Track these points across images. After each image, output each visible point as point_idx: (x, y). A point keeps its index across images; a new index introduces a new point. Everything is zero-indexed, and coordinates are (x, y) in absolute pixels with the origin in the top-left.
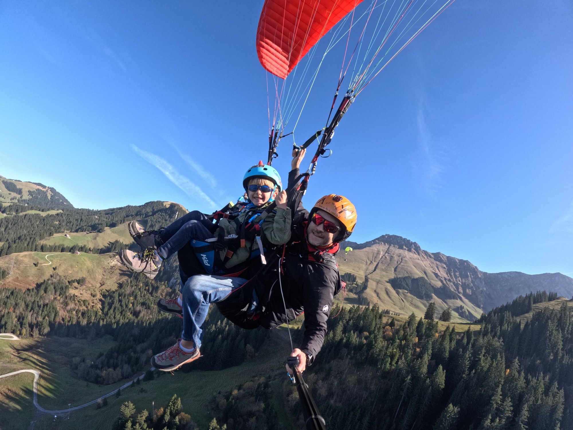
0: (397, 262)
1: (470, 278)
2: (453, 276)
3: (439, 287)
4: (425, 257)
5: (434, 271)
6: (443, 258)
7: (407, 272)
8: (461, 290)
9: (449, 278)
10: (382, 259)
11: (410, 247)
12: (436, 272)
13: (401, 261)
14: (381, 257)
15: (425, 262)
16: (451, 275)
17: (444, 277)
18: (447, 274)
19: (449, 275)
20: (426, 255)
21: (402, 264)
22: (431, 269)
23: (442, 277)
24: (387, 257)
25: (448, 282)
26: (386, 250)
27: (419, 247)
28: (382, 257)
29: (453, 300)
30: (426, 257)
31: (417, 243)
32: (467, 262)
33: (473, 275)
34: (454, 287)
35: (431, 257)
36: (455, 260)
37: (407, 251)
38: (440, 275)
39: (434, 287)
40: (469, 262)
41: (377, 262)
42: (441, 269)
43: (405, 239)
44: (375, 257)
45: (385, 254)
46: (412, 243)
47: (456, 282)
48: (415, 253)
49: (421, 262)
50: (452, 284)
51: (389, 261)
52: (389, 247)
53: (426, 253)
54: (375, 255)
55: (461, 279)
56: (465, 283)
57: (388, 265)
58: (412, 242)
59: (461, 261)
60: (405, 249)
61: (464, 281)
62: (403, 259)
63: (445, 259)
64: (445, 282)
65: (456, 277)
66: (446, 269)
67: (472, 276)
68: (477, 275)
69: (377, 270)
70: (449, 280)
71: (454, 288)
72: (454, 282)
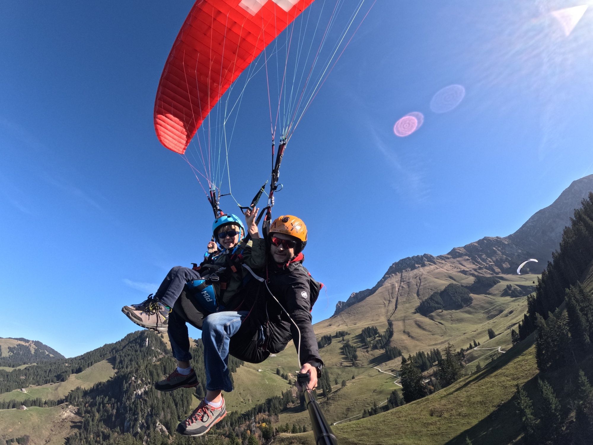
0: (417, 285)
1: (498, 252)
2: (481, 261)
3: (473, 283)
4: (442, 262)
5: (459, 270)
6: (460, 252)
7: (431, 289)
8: (497, 270)
9: (478, 266)
10: (400, 291)
11: (422, 262)
12: (462, 270)
13: (419, 281)
14: (397, 290)
15: (445, 267)
16: (478, 262)
17: (473, 269)
18: (474, 264)
19: (476, 263)
20: (442, 259)
21: (422, 284)
22: (455, 270)
23: (470, 271)
24: (404, 286)
25: (479, 271)
26: (400, 279)
27: (431, 256)
28: (399, 289)
29: (495, 286)
30: (443, 262)
31: (426, 253)
32: (485, 239)
33: (499, 247)
34: (489, 272)
35: (448, 258)
36: (473, 245)
37: (421, 268)
38: (468, 270)
39: (468, 285)
40: (488, 237)
41: (395, 297)
42: (465, 263)
43: (413, 257)
44: (392, 293)
45: (400, 284)
46: (422, 257)
47: (488, 265)
48: (430, 264)
49: (441, 269)
50: (485, 270)
51: (407, 289)
52: (401, 275)
53: (441, 257)
54: (390, 291)
55: (491, 259)
56: (497, 260)
57: (408, 294)
58: (421, 256)
59: (480, 242)
60: (419, 267)
61: (494, 259)
62: (421, 277)
63: (463, 251)
64: (476, 273)
65: (484, 260)
66: (470, 260)
67: (500, 248)
68: (504, 244)
69: (398, 306)
70: (480, 268)
71: (489, 273)
72: (486, 266)
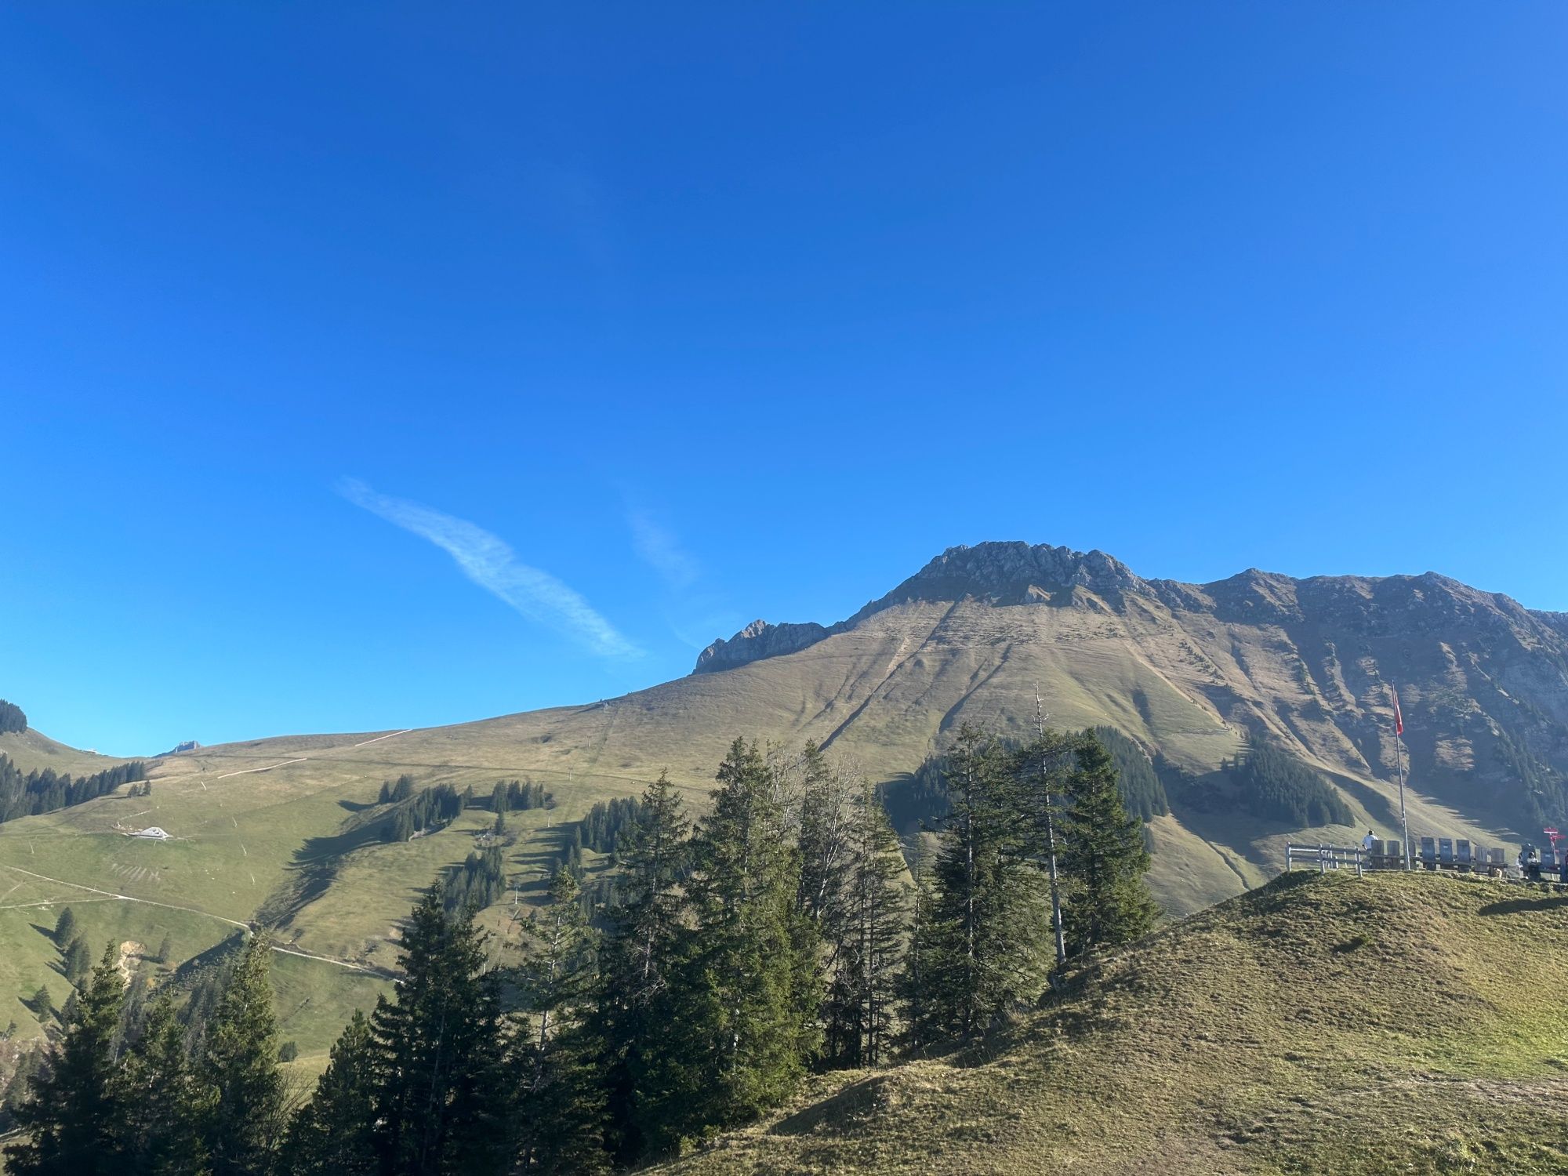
0: (975, 676)
1: (1454, 668)
2: (1339, 682)
4: (1156, 613)
5: (1208, 679)
6: (1270, 598)
8: (1394, 752)
9: (1308, 697)
11: (1066, 582)
12: (1221, 683)
13: (997, 662)
14: (892, 667)
15: (1151, 644)
16: (1324, 682)
17: (1276, 700)
18: (1298, 678)
19: (1309, 679)
20: (1167, 602)
22: (1190, 672)
23: (1258, 704)
25: (1302, 724)
27: (1120, 570)
30: (1163, 615)
31: (1106, 552)
33: (1476, 648)
34: (1347, 744)
35: (1194, 606)
37: (1046, 608)
38: (1247, 693)
41: (859, 697)
42: (1256, 658)
43: (1037, 549)
44: (863, 676)
46: (1078, 559)
47: (1359, 712)
48: (1093, 605)
49: (1129, 644)
50: (1330, 728)
52: (950, 611)
53: (1163, 590)
54: (864, 665)
55: (1400, 690)
56: (1422, 706)
57: (917, 702)
58: (1076, 554)
59: (1391, 588)
60: (1039, 599)
61: (1414, 694)
62: (1016, 650)
63: (1282, 600)
64: (1275, 725)
65: (1357, 681)
66: (1291, 651)
67: (1474, 658)
68: (1511, 641)
69: (842, 738)
70: (1312, 712)
71: (1342, 752)
72: (1349, 714)
